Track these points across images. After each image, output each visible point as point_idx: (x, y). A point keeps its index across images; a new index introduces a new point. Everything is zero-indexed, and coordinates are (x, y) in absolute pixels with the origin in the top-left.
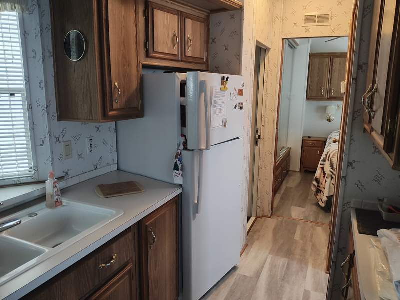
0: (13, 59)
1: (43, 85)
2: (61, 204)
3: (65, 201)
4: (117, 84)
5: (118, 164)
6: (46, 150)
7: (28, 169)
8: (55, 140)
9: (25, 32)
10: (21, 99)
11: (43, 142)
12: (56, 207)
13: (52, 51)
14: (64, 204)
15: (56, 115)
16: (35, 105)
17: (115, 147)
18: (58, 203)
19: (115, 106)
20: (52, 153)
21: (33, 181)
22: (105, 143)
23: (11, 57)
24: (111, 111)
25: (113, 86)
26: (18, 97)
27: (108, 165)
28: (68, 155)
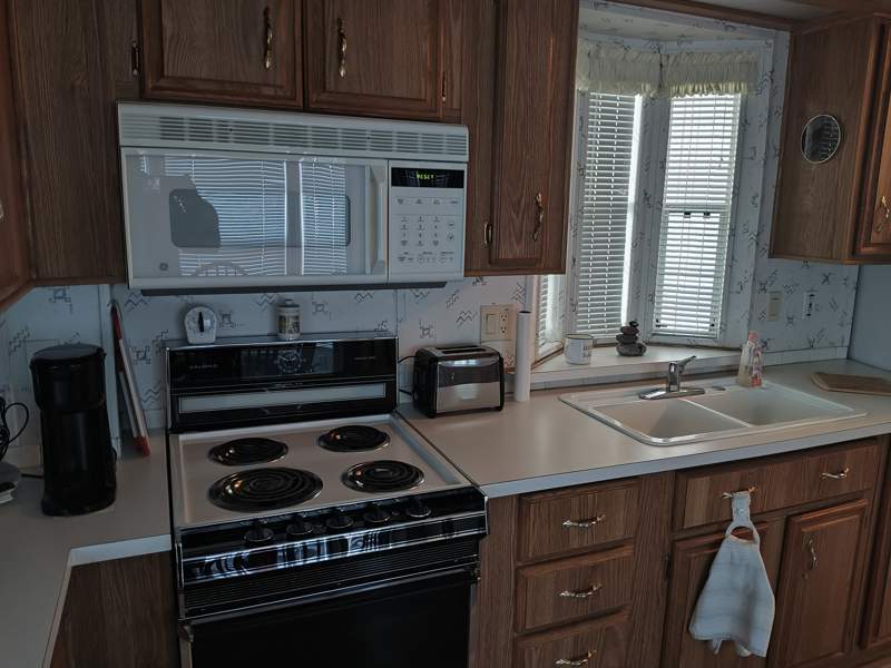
0: (722, 161)
1: (758, 200)
2: (760, 384)
3: (765, 383)
4: (884, 201)
5: (849, 348)
6: (744, 300)
7: (708, 325)
8: (758, 287)
9: (746, 121)
10: (717, 220)
11: (742, 288)
12: (753, 386)
13: (778, 147)
14: (763, 386)
15: (767, 248)
16: (740, 230)
17: (850, 314)
18: (756, 382)
19: (875, 238)
20: (752, 307)
21: (716, 345)
22: (834, 306)
23: (719, 159)
24: (865, 246)
25: (877, 202)
26: (715, 218)
27: (832, 345)
28: (774, 314)
